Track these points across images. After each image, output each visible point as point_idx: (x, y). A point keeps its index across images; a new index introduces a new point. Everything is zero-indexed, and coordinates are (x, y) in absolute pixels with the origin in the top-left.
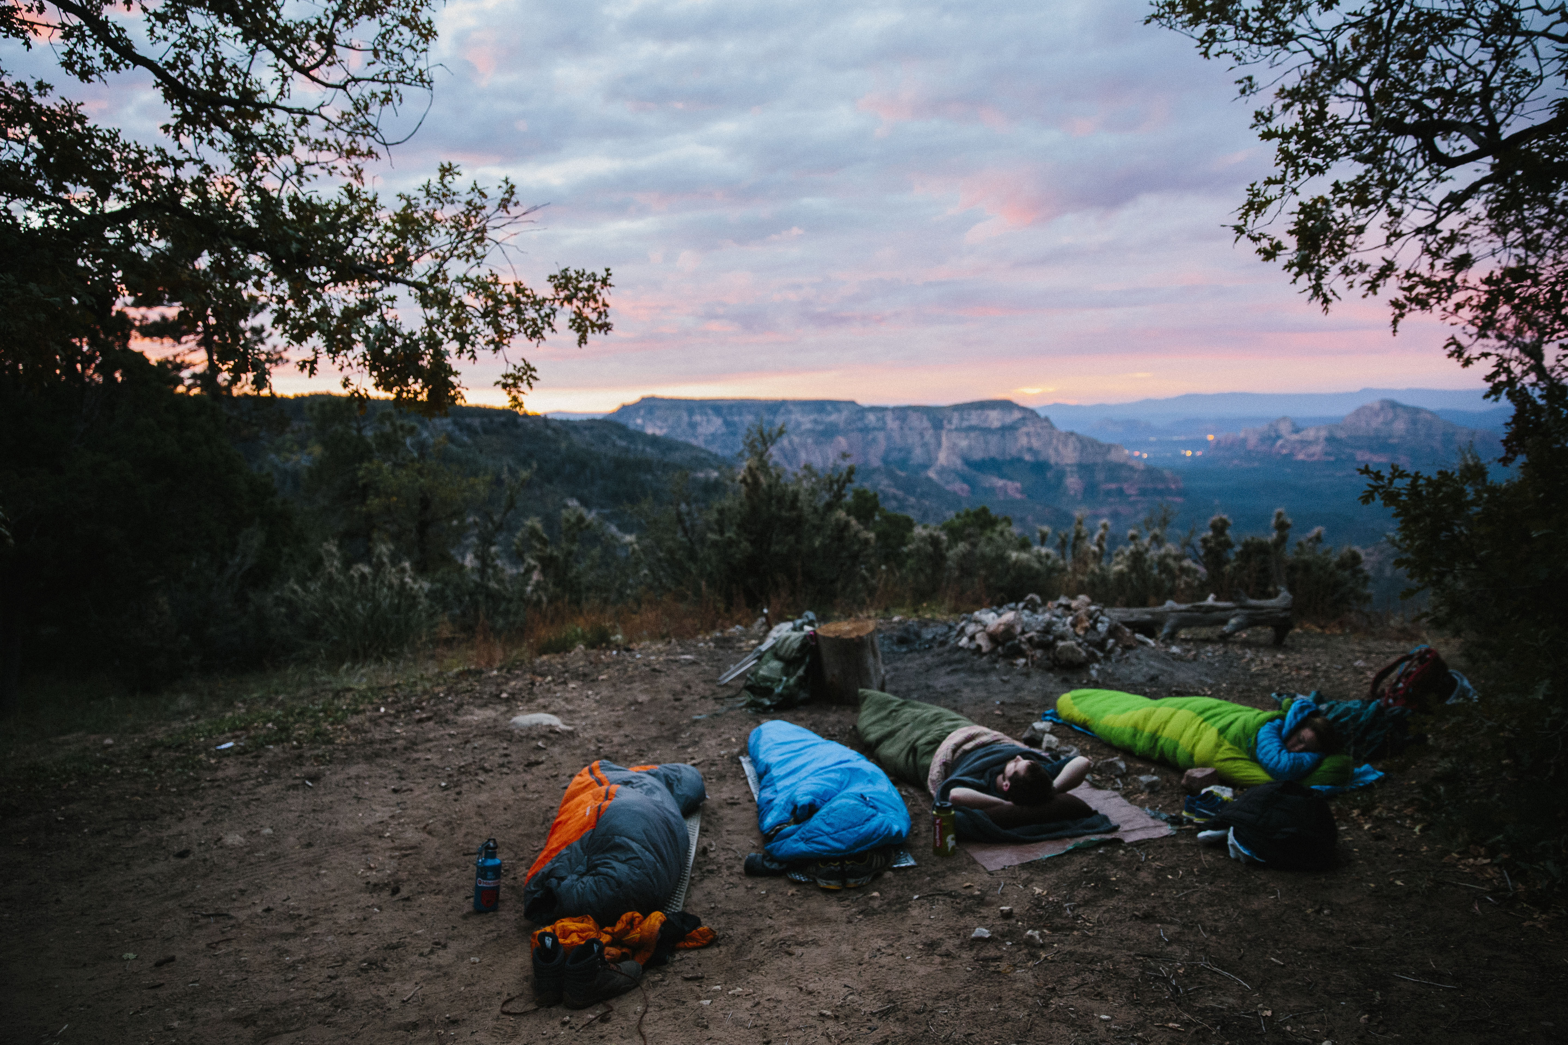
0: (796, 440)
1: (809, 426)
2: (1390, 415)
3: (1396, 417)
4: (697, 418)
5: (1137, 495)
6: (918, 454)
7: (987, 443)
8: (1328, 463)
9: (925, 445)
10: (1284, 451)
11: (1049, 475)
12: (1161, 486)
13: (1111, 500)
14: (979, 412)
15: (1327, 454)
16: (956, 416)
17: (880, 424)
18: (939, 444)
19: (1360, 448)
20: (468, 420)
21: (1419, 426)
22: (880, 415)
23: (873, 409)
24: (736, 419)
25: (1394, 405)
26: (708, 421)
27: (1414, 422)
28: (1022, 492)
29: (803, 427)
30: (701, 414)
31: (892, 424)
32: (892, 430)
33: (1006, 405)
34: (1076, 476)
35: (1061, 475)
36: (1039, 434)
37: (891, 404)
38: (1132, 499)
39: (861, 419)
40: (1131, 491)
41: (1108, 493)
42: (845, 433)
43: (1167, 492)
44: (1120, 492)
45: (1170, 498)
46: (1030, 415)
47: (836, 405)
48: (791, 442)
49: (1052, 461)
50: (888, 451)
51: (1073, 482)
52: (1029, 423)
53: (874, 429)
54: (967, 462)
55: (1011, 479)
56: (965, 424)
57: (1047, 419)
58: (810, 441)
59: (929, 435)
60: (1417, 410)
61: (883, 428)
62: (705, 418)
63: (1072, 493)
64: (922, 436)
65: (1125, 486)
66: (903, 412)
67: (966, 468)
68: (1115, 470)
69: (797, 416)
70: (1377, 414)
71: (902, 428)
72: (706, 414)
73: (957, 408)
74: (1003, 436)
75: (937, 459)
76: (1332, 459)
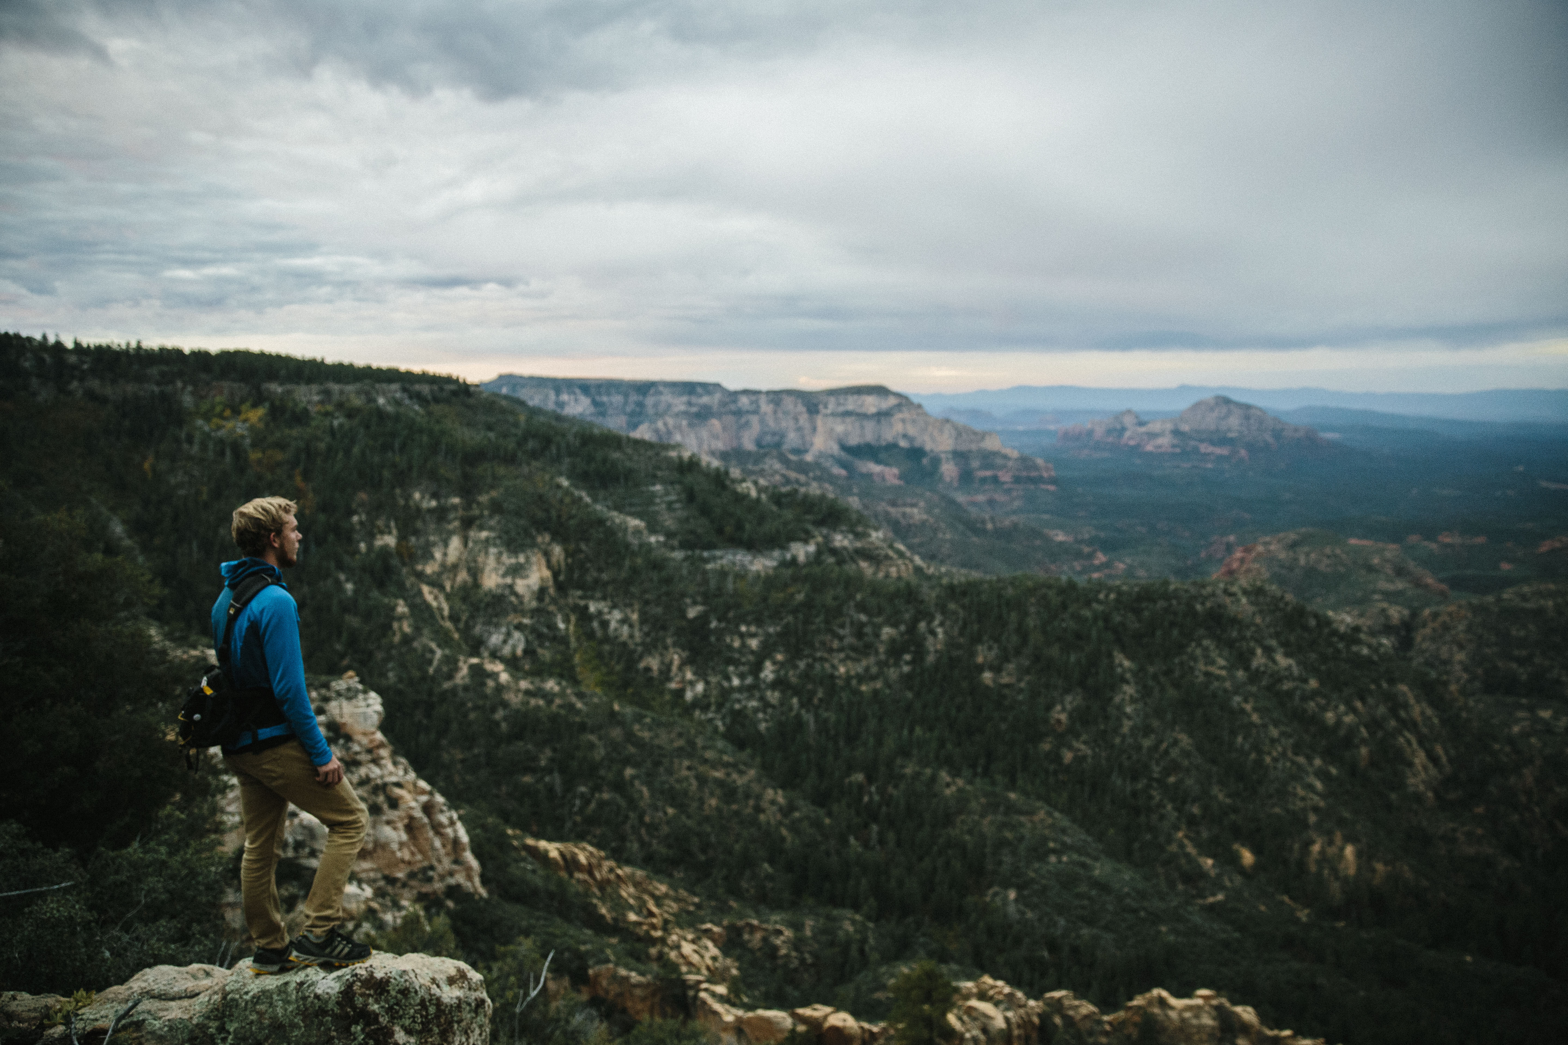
0: (671, 421)
1: (682, 408)
2: (1224, 410)
3: (1229, 413)
4: (565, 397)
5: (1012, 483)
6: (792, 439)
7: (862, 427)
8: (1174, 455)
9: (799, 429)
10: (1132, 443)
11: (925, 461)
12: (1034, 474)
13: (987, 487)
14: (856, 397)
15: (1174, 446)
16: (832, 400)
17: (753, 407)
18: (814, 429)
19: (1202, 441)
20: (417, 387)
21: (1252, 421)
22: (753, 398)
23: (746, 392)
24: (605, 399)
25: (1227, 401)
26: (576, 400)
27: (1247, 418)
28: (900, 477)
29: (676, 410)
30: (569, 393)
31: (766, 408)
32: (766, 414)
33: (880, 391)
34: (952, 463)
35: (936, 461)
36: (914, 421)
37: (764, 386)
38: (1005, 487)
39: (735, 402)
40: (1005, 477)
41: (984, 480)
42: (719, 416)
43: (1040, 480)
44: (995, 480)
45: (1043, 486)
46: (904, 401)
47: (708, 388)
48: (665, 424)
49: (928, 447)
50: (763, 433)
51: (949, 470)
52: (904, 409)
53: (748, 412)
54: (844, 448)
55: (887, 464)
56: (841, 409)
57: (919, 406)
58: (684, 423)
59: (804, 419)
60: (1248, 407)
61: (756, 412)
62: (572, 397)
63: (948, 479)
64: (796, 419)
65: (1000, 474)
66: (776, 397)
67: (843, 454)
68: (989, 458)
69: (667, 397)
70: (1212, 409)
71: (775, 412)
72: (575, 394)
73: (832, 392)
74: (879, 421)
75: (812, 444)
76: (1178, 450)
